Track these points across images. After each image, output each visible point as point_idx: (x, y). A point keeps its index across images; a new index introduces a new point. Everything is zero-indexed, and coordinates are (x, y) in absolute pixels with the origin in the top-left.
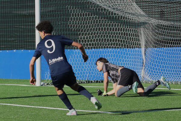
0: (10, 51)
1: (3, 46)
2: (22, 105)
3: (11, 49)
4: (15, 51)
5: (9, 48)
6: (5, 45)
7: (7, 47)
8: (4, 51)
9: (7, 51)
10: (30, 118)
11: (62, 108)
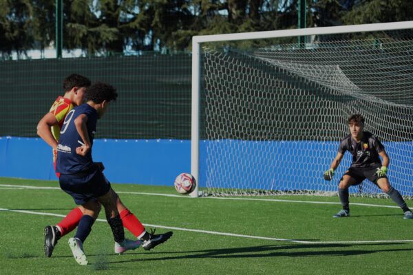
0: (152, 141)
1: (141, 133)
2: (168, 226)
3: (153, 138)
4: (158, 141)
5: (149, 135)
6: (143, 131)
7: (146, 135)
8: (142, 141)
9: (147, 141)
10: (179, 247)
11: (230, 232)
